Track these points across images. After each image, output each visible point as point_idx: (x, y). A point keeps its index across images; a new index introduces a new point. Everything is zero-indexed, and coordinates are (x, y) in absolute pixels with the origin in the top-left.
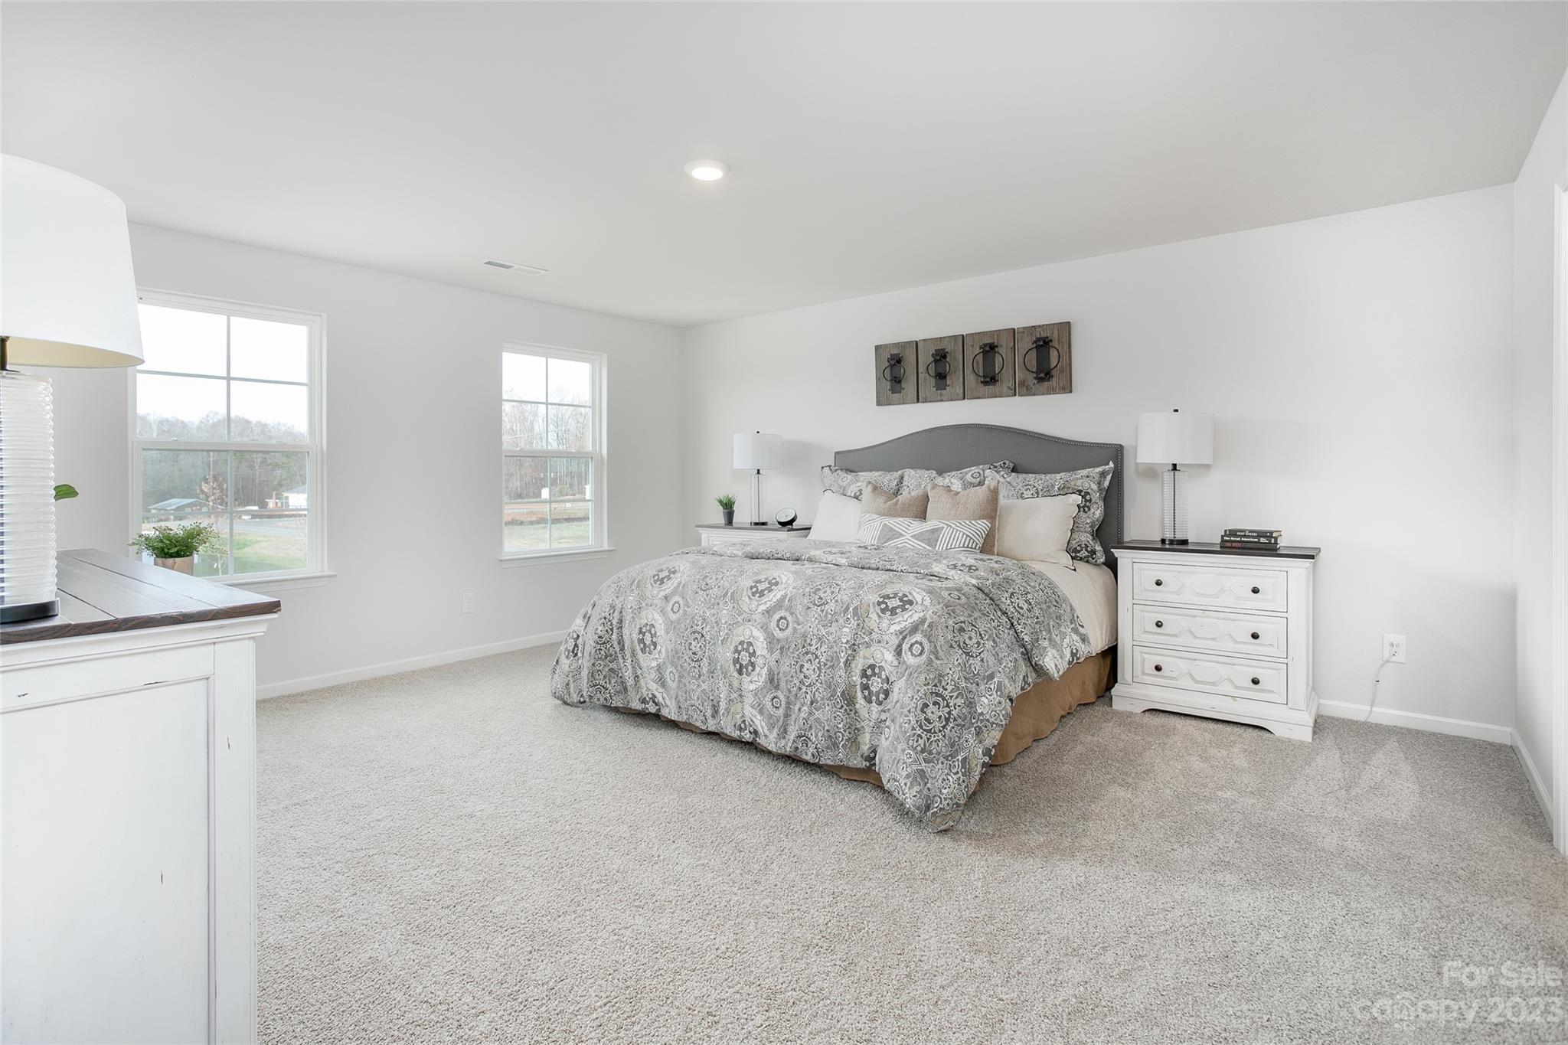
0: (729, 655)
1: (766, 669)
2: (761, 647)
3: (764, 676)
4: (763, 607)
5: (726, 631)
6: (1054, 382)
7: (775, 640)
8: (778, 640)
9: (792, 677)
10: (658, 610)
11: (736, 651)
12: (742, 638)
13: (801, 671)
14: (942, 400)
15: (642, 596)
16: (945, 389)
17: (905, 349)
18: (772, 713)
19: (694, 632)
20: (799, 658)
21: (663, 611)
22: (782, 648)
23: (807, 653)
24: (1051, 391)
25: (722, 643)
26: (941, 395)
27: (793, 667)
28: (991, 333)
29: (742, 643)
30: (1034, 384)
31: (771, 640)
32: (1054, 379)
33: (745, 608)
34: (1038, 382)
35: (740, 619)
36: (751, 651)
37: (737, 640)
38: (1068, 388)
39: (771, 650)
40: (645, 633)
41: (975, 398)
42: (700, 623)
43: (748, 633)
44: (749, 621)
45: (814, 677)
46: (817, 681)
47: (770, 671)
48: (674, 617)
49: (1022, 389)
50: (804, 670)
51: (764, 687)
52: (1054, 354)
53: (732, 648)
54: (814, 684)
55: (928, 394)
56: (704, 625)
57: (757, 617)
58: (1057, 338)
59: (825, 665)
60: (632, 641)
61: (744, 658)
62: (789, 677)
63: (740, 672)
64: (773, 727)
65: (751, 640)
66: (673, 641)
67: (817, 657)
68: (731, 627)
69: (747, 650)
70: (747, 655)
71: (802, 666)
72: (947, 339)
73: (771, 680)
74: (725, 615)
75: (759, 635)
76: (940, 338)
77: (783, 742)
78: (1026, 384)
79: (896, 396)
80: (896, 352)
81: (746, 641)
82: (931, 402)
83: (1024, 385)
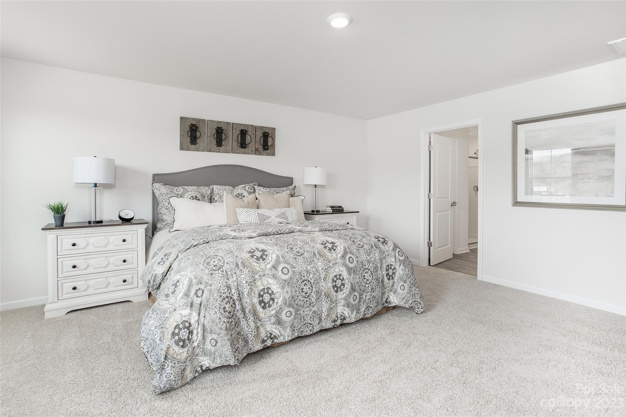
0: (330, 285)
1: (350, 284)
2: (345, 275)
3: (349, 288)
4: (339, 255)
5: (324, 274)
6: (269, 151)
7: (350, 269)
8: (351, 268)
9: (361, 283)
10: (271, 277)
11: (334, 281)
12: (335, 274)
13: (365, 279)
14: (219, 152)
15: (252, 271)
16: (222, 147)
17: (199, 123)
18: (353, 304)
19: (303, 281)
20: (362, 273)
21: (274, 277)
22: (354, 271)
23: (365, 270)
24: (268, 154)
25: (324, 281)
26: (219, 149)
27: (361, 278)
28: (245, 125)
29: (336, 276)
30: (262, 151)
31: (349, 270)
32: (269, 150)
33: (331, 258)
34: (264, 150)
35: (331, 264)
36: (342, 278)
37: (332, 276)
38: (273, 154)
39: (350, 275)
40: (263, 295)
41: (236, 153)
42: (305, 275)
43: (337, 270)
44: (336, 264)
45: (371, 278)
46: (372, 279)
47: (352, 284)
48: (286, 277)
49: (257, 152)
50: (366, 277)
51: (349, 293)
52: (270, 140)
53: (331, 281)
54: (371, 281)
55: (212, 148)
56: (308, 275)
57: (339, 261)
58: (271, 133)
59: (374, 271)
60: (253, 305)
61: (339, 283)
62: (360, 283)
63: (337, 291)
64: (354, 311)
65: (340, 273)
66: (290, 291)
67: (369, 270)
68: (326, 270)
69: (340, 279)
70: (340, 281)
71: (364, 276)
72: (223, 123)
73: (352, 288)
74: (320, 265)
75: (344, 269)
76: (220, 122)
77: (358, 315)
78: (259, 150)
79: (193, 146)
80: (194, 123)
81: (338, 274)
82: (213, 152)
83: (258, 150)
